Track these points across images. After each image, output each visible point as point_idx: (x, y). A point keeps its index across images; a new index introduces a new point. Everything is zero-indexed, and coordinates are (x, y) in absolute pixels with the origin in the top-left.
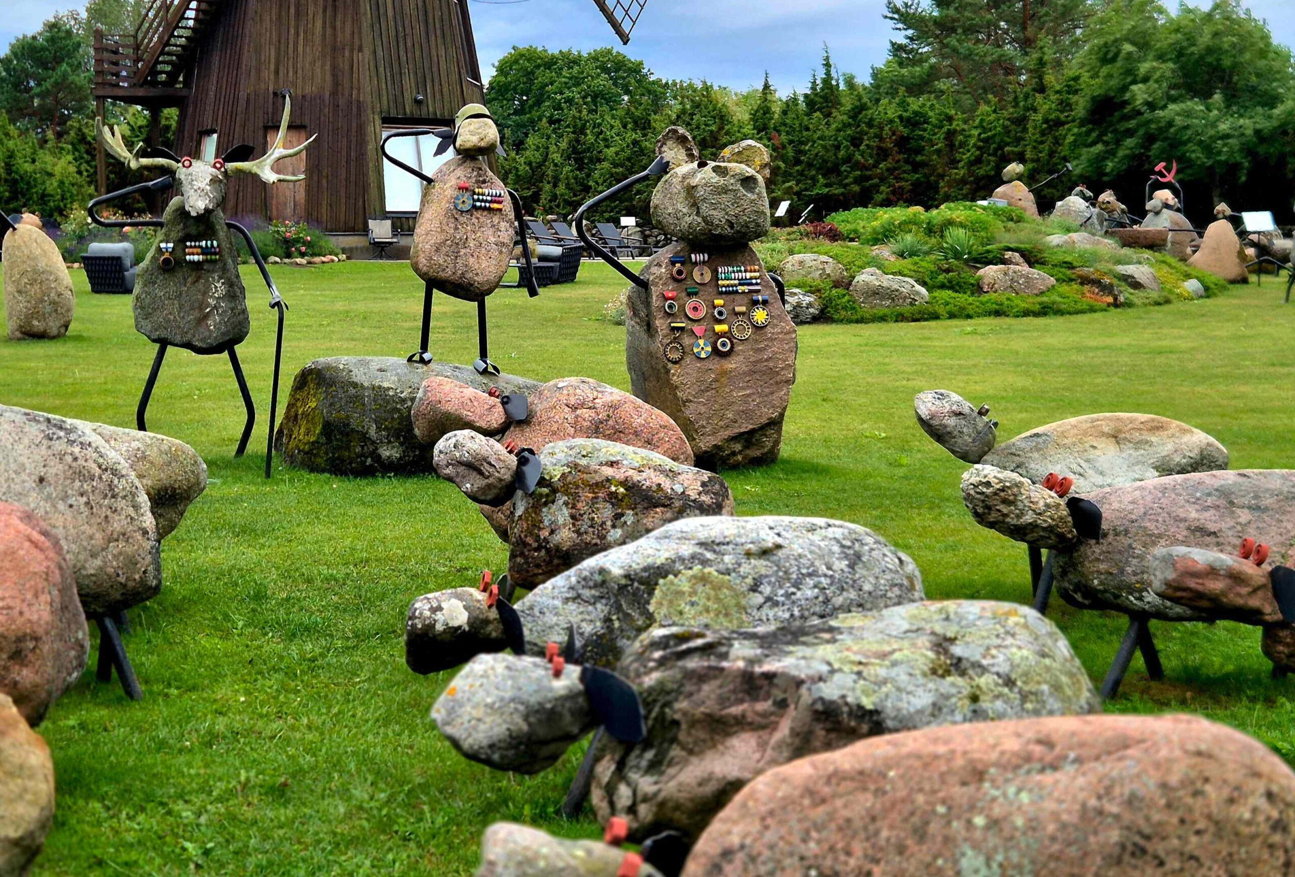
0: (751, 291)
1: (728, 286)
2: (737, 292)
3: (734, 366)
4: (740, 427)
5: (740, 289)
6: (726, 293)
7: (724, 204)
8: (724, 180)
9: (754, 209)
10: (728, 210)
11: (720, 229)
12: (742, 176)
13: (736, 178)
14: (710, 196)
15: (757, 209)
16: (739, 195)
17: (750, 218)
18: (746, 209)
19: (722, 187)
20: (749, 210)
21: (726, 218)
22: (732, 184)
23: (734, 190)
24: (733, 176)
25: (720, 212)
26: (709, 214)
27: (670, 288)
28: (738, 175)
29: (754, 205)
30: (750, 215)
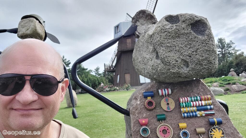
0: (207, 115)
1: (189, 112)
2: (196, 116)
5: (199, 113)
6: (188, 117)
7: (178, 46)
8: (176, 26)
9: (206, 49)
10: (182, 51)
11: (177, 68)
12: (192, 20)
13: (186, 22)
14: (165, 41)
15: (208, 48)
16: (190, 37)
17: (202, 56)
18: (198, 49)
19: (175, 31)
20: (201, 50)
21: (181, 58)
22: (184, 29)
23: (186, 34)
24: (184, 21)
25: (176, 54)
26: (166, 56)
27: (144, 116)
28: (188, 20)
29: (205, 45)
30: (202, 54)
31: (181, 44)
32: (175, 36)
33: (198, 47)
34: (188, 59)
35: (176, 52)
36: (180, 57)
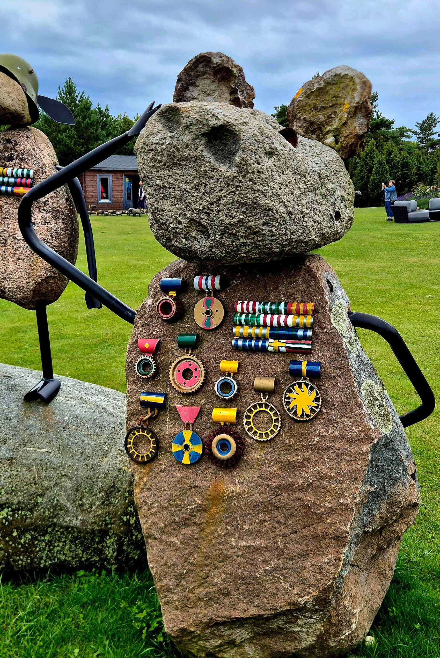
0: (290, 351)
1: (250, 338)
2: (264, 350)
3: (237, 489)
4: (233, 607)
5: (272, 344)
6: (244, 349)
7: (179, 187)
8: (170, 137)
9: (236, 199)
10: (189, 201)
11: (183, 238)
12: (203, 125)
13: (192, 130)
14: (152, 172)
15: (241, 197)
16: (203, 168)
17: (231, 216)
18: (220, 197)
19: (169, 151)
20: (226, 201)
21: (188, 216)
22: (187, 146)
23: (193, 159)
24: (187, 127)
25: (177, 206)
26: (157, 208)
27: (154, 333)
28: (195, 124)
29: (234, 189)
30: (230, 210)
31: (186, 181)
32: (170, 162)
33: (221, 193)
34: (204, 220)
35: (175, 201)
36: (185, 214)
